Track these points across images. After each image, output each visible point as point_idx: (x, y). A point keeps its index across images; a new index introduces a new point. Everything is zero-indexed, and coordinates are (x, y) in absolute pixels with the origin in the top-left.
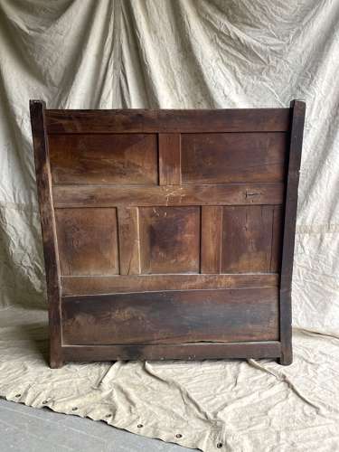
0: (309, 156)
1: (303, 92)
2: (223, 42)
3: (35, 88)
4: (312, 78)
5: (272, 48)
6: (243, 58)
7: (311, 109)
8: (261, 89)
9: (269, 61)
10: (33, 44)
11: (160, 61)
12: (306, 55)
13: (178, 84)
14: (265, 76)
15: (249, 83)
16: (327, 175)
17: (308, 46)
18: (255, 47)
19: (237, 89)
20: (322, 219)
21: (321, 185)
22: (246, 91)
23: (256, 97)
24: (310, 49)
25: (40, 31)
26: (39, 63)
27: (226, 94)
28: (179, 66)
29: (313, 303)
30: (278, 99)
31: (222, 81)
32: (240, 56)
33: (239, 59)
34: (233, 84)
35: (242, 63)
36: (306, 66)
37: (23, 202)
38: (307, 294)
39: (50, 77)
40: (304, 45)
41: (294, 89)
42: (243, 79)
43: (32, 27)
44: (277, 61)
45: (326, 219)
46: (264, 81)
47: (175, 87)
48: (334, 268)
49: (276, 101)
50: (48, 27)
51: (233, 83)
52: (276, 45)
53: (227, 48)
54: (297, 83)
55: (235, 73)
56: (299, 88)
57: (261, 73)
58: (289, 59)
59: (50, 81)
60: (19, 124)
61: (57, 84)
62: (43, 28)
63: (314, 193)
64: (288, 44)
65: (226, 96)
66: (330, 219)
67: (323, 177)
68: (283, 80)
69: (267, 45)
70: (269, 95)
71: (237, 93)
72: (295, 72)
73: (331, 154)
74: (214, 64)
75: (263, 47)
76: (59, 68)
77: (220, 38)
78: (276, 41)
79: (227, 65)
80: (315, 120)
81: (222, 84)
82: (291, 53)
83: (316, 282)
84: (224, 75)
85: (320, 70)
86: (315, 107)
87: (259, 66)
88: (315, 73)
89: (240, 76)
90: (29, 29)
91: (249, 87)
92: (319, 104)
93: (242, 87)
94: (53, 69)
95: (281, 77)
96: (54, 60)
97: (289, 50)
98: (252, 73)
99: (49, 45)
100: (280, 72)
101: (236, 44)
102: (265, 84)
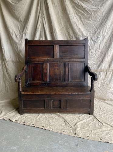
0: (103, 47)
1: (103, 25)
2: (77, 7)
3: (16, 23)
4: (106, 21)
5: (93, 10)
6: (83, 13)
7: (105, 31)
8: (89, 24)
9: (92, 14)
10: (14, 8)
11: (56, 15)
12: (104, 12)
13: (62, 21)
14: (90, 19)
15: (85, 21)
16: (109, 53)
17: (105, 9)
18: (87, 9)
19: (81, 24)
20: (107, 67)
22: (84, 24)
23: (87, 26)
24: (106, 11)
25: (16, 3)
26: (16, 14)
27: (77, 25)
28: (62, 16)
29: (103, 92)
31: (76, 21)
32: (82, 12)
33: (82, 13)
34: (80, 22)
35: (83, 14)
36: (104, 17)
37: (14, 60)
38: (101, 90)
39: (20, 19)
40: (104, 9)
41: (100, 24)
42: (83, 20)
43: (13, 2)
44: (95, 14)
46: (90, 21)
47: (61, 23)
48: (110, 83)
49: (94, 28)
50: (19, 2)
52: (95, 9)
53: (78, 9)
55: (80, 18)
56: (102, 24)
57: (89, 18)
59: (20, 20)
60: (12, 35)
61: (23, 21)
62: (17, 2)
63: (105, 59)
64: (99, 8)
65: (77, 26)
66: (109, 67)
68: (96, 21)
69: (91, 8)
70: (92, 26)
71: (81, 25)
72: (100, 18)
74: (73, 15)
75: (90, 9)
76: (23, 15)
77: (76, 6)
78: (94, 7)
79: (78, 15)
80: (106, 35)
81: (76, 22)
82: (99, 12)
83: (104, 87)
84: (77, 18)
85: (109, 18)
86: (107, 31)
87: (88, 16)
88: (107, 19)
89: (82, 19)
91: (85, 23)
92: (108, 30)
93: (83, 23)
94: (22, 16)
95: (96, 20)
96: (21, 13)
97: (99, 10)
98: (86, 18)
99: (20, 8)
100: (95, 18)
101: (81, 8)
102: (90, 22)
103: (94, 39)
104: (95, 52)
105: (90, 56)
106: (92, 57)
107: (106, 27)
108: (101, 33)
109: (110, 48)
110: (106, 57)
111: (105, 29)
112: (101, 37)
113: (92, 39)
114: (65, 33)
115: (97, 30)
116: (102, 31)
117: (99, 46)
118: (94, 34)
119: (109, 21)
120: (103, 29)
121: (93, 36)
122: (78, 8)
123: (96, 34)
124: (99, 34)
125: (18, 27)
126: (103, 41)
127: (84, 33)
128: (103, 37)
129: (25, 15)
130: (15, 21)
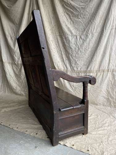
0: (93, 45)
2: (66, 5)
4: (95, 17)
5: (82, 6)
6: (72, 11)
7: (94, 28)
8: (78, 22)
9: (81, 11)
10: (10, 11)
11: (47, 14)
12: (93, 8)
13: (52, 21)
14: (79, 17)
15: (74, 20)
16: (99, 52)
17: (94, 5)
18: (76, 6)
20: (97, 68)
21: (97, 56)
22: (73, 23)
23: (76, 25)
24: (95, 6)
25: (11, 7)
26: (12, 17)
28: (53, 16)
29: (93, 96)
30: (84, 25)
32: (72, 10)
33: (71, 11)
35: (72, 13)
36: (93, 13)
38: (91, 93)
39: (15, 22)
40: (92, 5)
41: (89, 21)
44: (83, 11)
45: (98, 68)
46: (79, 18)
47: (51, 23)
48: (100, 85)
49: (83, 26)
50: (13, 5)
51: (69, 20)
52: (83, 5)
53: (67, 8)
54: (90, 19)
55: (70, 16)
56: (90, 21)
57: (78, 16)
58: (87, 10)
61: (18, 24)
62: (12, 6)
63: (94, 59)
64: (87, 5)
65: (66, 25)
66: (100, 68)
67: (97, 53)
70: (81, 24)
71: (70, 24)
72: (89, 15)
73: (100, 45)
74: (63, 14)
75: (79, 6)
77: (65, 4)
78: (83, 4)
79: (68, 14)
80: (96, 32)
81: (65, 21)
82: (88, 8)
83: (95, 89)
84: (66, 17)
87: (77, 13)
88: (96, 15)
89: (71, 18)
90: (8, 6)
91: (75, 22)
92: (97, 26)
93: (72, 21)
94: (16, 19)
95: (85, 17)
96: (16, 16)
97: (87, 7)
98: (75, 16)
99: (14, 11)
100: (85, 15)
101: (70, 6)
102: (79, 20)
103: (83, 37)
104: (85, 51)
105: (80, 56)
106: (81, 57)
107: (95, 24)
108: (90, 31)
109: (100, 46)
110: (96, 56)
111: (93, 26)
112: (89, 35)
113: (81, 37)
114: (55, 33)
115: (86, 27)
116: (90, 29)
117: (88, 44)
118: (83, 32)
119: (97, 17)
120: (91, 26)
121: (82, 34)
122: (68, 6)
123: (85, 32)
124: (88, 32)
125: (14, 30)
126: (92, 39)
127: (73, 32)
128: (92, 35)
129: (19, 18)
130: (12, 25)
